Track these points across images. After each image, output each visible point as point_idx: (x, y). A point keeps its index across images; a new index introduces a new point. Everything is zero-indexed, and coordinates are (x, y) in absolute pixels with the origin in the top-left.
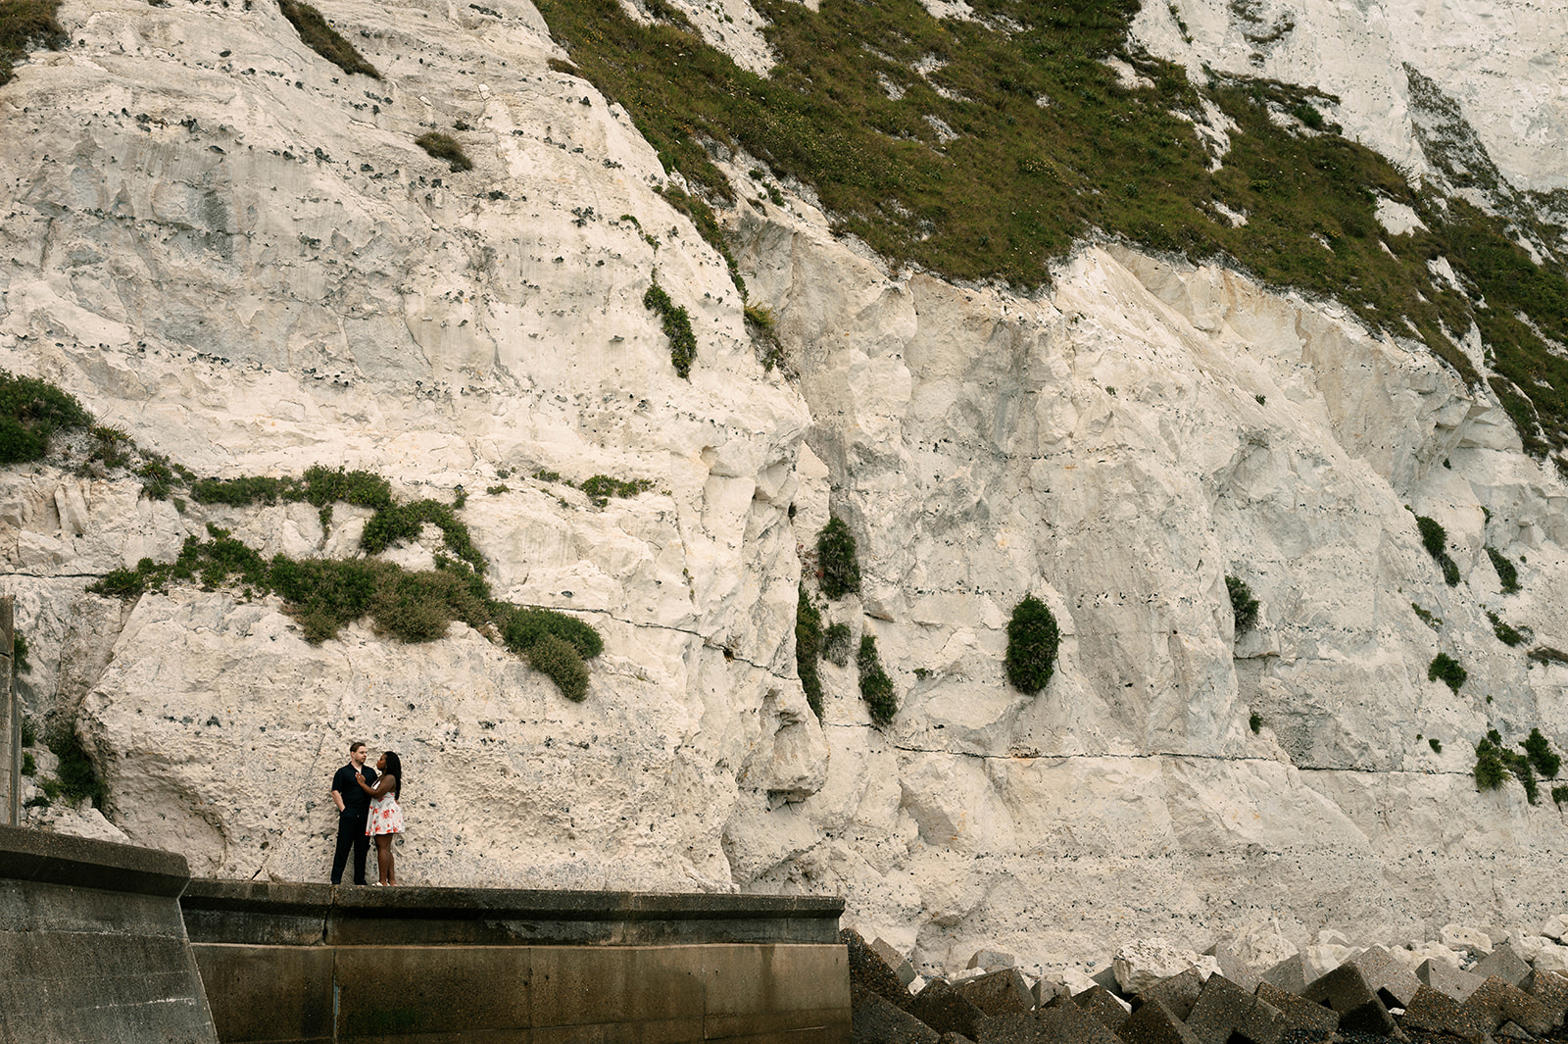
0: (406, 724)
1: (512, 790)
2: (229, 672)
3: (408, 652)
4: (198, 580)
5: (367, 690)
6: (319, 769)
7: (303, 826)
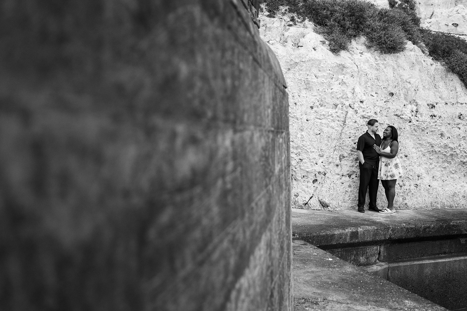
0: (389, 105)
1: (446, 146)
2: (292, 71)
3: (387, 59)
4: (264, 10)
5: (366, 83)
6: (346, 134)
7: (338, 170)
